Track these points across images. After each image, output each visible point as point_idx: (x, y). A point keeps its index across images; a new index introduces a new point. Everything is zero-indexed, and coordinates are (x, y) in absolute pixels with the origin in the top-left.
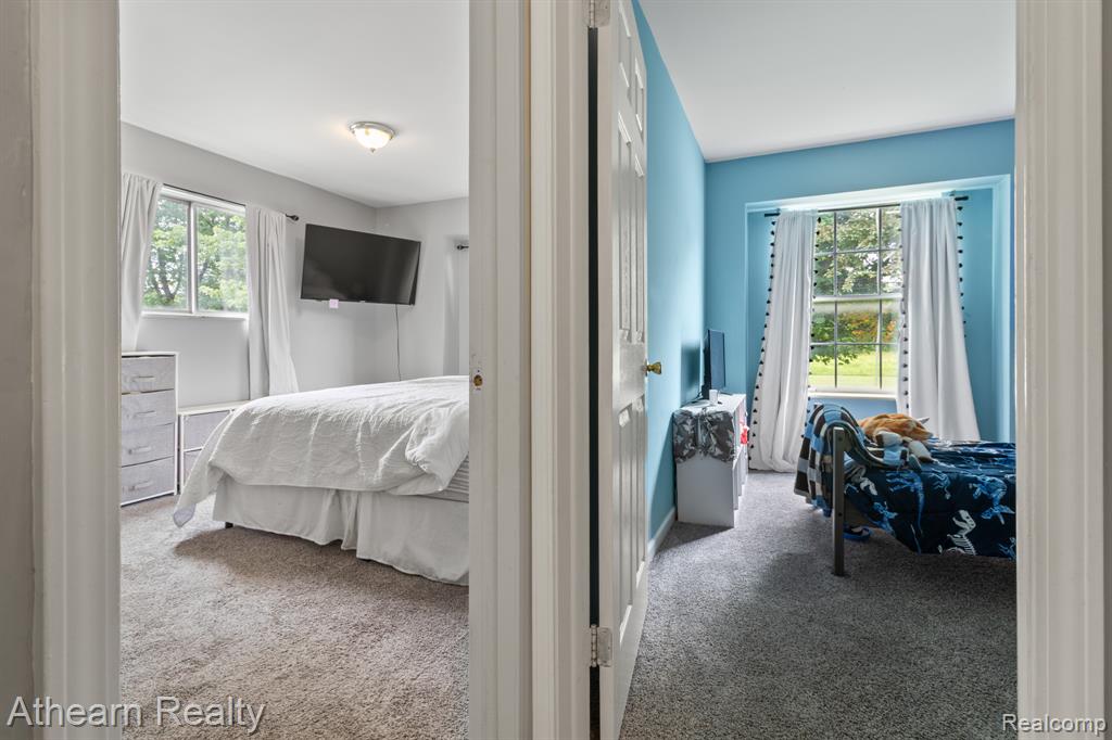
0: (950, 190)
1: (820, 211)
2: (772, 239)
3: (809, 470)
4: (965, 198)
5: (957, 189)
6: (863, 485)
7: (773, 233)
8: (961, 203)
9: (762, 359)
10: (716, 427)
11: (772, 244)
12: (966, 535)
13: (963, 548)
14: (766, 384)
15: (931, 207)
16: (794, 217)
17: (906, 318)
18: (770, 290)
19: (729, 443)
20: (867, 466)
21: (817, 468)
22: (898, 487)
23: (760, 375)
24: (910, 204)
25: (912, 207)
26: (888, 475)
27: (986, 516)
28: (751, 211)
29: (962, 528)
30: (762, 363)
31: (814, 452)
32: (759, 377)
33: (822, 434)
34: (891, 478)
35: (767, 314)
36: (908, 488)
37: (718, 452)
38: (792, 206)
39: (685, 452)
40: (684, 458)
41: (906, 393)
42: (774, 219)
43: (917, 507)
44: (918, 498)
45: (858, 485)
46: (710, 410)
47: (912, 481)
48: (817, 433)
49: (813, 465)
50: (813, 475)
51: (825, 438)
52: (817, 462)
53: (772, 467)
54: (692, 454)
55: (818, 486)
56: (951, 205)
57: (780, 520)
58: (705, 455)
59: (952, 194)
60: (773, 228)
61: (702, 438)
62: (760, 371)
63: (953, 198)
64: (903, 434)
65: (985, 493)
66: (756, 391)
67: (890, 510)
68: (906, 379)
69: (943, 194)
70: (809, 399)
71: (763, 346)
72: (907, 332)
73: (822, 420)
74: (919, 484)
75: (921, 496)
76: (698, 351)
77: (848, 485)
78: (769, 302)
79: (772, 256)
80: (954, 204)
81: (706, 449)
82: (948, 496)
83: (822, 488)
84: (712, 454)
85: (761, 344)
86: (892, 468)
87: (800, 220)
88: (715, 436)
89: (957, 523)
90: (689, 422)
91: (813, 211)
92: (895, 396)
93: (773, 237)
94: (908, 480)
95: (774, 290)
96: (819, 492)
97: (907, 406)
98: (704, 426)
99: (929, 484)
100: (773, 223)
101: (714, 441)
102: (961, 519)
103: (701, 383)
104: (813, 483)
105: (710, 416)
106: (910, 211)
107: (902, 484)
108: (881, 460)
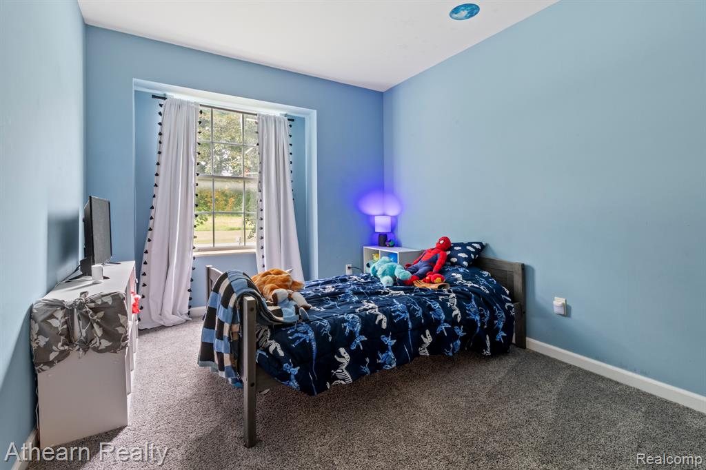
0: (285, 113)
1: (201, 105)
2: (160, 119)
3: (216, 341)
4: (293, 120)
5: (289, 114)
6: (271, 349)
7: (160, 114)
8: (291, 123)
9: (150, 225)
10: (101, 314)
11: (160, 124)
12: (346, 369)
13: (344, 380)
14: (155, 249)
15: (275, 121)
16: (180, 105)
17: (262, 195)
18: (158, 164)
19: (120, 330)
20: (270, 327)
21: (226, 339)
22: (298, 342)
23: (149, 240)
24: (263, 116)
25: (264, 118)
26: (289, 332)
27: (353, 348)
28: (139, 89)
29: (342, 363)
30: (150, 229)
31: (221, 324)
32: (147, 243)
33: (231, 304)
34: (292, 334)
35: (156, 185)
36: (305, 340)
37: (105, 343)
38: (178, 94)
39: (52, 356)
40: (50, 364)
41: (262, 248)
42: (162, 101)
43: (312, 356)
44: (311, 347)
45: (266, 350)
46: (93, 292)
47: (306, 333)
48: (225, 303)
49: (220, 336)
50: (220, 346)
51: (234, 308)
52: (226, 333)
53: (162, 323)
54: (63, 355)
55: (227, 357)
56: (286, 124)
57: (180, 389)
58: (85, 351)
59: (286, 115)
60: (161, 110)
61: (80, 331)
62: (149, 237)
63: (286, 118)
64: (286, 287)
65: (351, 329)
66: (145, 256)
67: (294, 367)
68: (262, 238)
69: (281, 114)
70: (194, 258)
71: (152, 214)
72: (262, 205)
73: (230, 291)
74: (311, 335)
75: (314, 344)
76: (76, 221)
77: (259, 352)
78: (157, 175)
79: (160, 134)
80: (288, 123)
81: (86, 345)
82: (330, 338)
83: (231, 359)
84: (97, 350)
85: (150, 212)
86: (290, 325)
87: (184, 108)
88: (100, 326)
89: (338, 359)
90: (60, 314)
91: (196, 103)
92: (254, 250)
93: (160, 117)
94: (304, 333)
95: (162, 164)
96: (227, 362)
97: (263, 257)
98: (85, 317)
99: (318, 330)
100: (161, 105)
101: (98, 331)
102: (341, 356)
103: (81, 256)
104: (221, 355)
105: (92, 301)
106: (263, 121)
107: (299, 338)
108: (281, 319)
